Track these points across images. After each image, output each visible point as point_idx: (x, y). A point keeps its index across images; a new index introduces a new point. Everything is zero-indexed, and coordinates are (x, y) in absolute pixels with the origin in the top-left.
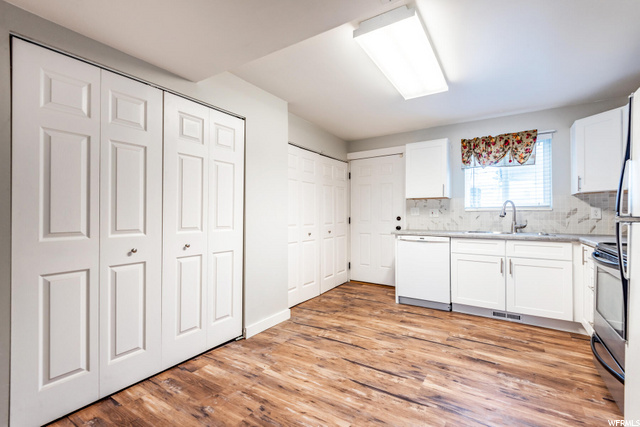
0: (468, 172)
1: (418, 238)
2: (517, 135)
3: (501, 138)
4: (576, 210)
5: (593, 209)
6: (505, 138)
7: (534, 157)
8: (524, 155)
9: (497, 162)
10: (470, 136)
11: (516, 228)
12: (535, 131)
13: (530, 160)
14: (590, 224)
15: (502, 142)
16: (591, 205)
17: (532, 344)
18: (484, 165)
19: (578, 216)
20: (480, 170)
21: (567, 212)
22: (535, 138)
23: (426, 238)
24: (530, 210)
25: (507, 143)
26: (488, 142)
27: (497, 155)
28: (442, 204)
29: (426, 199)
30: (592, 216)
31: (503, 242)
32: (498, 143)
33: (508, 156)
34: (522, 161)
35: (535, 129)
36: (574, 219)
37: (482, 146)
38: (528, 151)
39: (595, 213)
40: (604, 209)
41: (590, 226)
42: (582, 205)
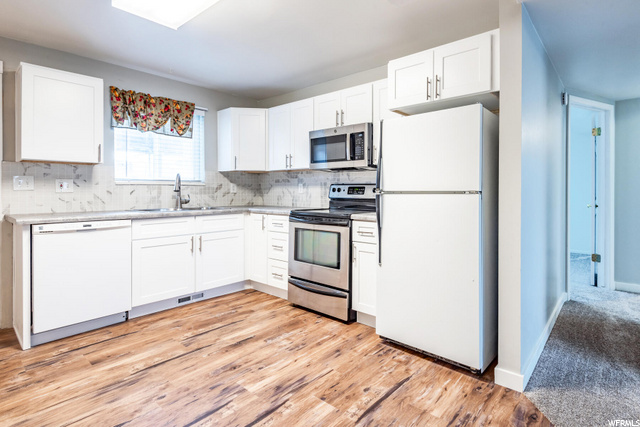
0: (119, 132)
1: (80, 226)
2: (178, 103)
3: (161, 100)
4: (221, 185)
5: (232, 185)
6: (166, 102)
7: (191, 130)
8: (184, 127)
9: (158, 128)
11: (182, 203)
12: (193, 105)
13: (188, 133)
14: (229, 197)
15: (163, 106)
16: (231, 182)
17: (240, 311)
18: (142, 129)
19: (223, 190)
20: (135, 133)
21: (216, 187)
22: (193, 112)
23: (94, 225)
24: (191, 185)
25: (167, 108)
26: (147, 101)
27: (160, 119)
28: (79, 172)
29: (48, 163)
30: (231, 191)
31: (193, 219)
32: (158, 105)
33: (169, 122)
34: (181, 132)
35: (193, 102)
36: (220, 193)
37: (140, 104)
38: (188, 123)
39: (233, 188)
40: (238, 185)
41: (230, 199)
42: (225, 181)
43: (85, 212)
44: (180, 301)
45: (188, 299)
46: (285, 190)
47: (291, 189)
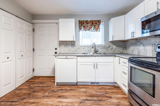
0: (81, 32)
1: (65, 57)
2: (95, 21)
3: (91, 21)
4: (110, 46)
5: (114, 46)
6: (92, 22)
7: (100, 29)
8: (97, 28)
9: (90, 30)
10: (82, 20)
11: (96, 52)
12: (100, 21)
13: (99, 30)
14: (113, 50)
15: (91, 23)
16: (114, 45)
18: (86, 30)
19: (110, 48)
20: (84, 32)
21: (108, 46)
22: (100, 23)
23: (68, 57)
24: (99, 46)
25: (92, 23)
26: (87, 22)
27: (90, 27)
28: (72, 43)
29: (67, 41)
30: (114, 48)
31: (94, 57)
32: (90, 23)
33: (93, 28)
34: (97, 30)
35: (100, 20)
36: (109, 49)
37: (85, 23)
38: (98, 27)
39: (114, 47)
40: (116, 46)
41: (113, 51)
42: (111, 45)
43: (73, 53)
44: (91, 83)
45: (94, 83)
46: (135, 48)
47: (138, 47)
